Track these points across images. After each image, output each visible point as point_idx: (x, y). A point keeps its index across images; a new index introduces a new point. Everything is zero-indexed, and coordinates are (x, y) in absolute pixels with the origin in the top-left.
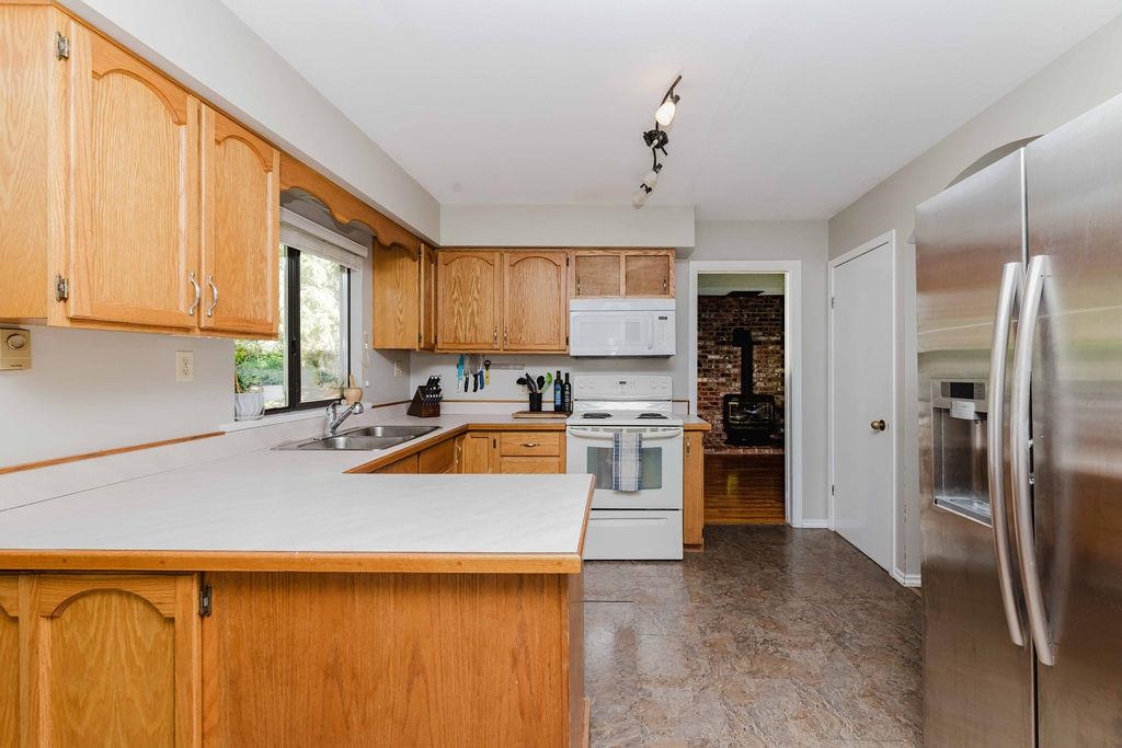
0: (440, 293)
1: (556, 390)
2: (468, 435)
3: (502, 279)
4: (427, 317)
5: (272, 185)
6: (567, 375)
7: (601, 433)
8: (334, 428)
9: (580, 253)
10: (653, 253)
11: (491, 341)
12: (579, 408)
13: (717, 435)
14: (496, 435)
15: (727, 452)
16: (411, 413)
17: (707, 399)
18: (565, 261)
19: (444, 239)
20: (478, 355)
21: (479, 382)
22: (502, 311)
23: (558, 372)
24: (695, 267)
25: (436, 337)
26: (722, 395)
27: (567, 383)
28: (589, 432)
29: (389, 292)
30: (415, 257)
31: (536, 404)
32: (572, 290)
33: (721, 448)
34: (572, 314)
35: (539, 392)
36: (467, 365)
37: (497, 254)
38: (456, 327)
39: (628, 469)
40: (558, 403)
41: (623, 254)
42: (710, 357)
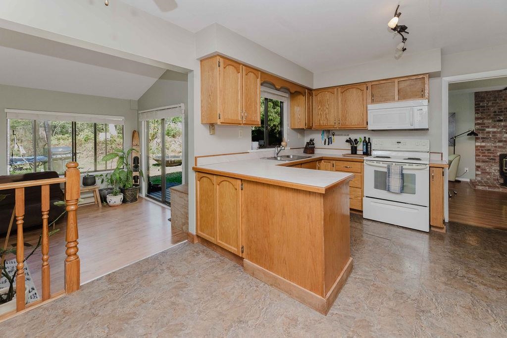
0: (314, 107)
1: (364, 145)
2: (323, 161)
3: (337, 99)
4: (309, 117)
5: (259, 81)
6: (369, 139)
7: (381, 164)
8: (277, 154)
9: (373, 83)
10: (415, 78)
11: (334, 124)
12: (374, 153)
13: (495, 180)
14: (334, 162)
15: (501, 190)
16: (305, 152)
17: (485, 156)
18: (366, 89)
19: (315, 86)
20: (330, 130)
21: (330, 141)
22: (338, 112)
23: (365, 137)
24: (446, 80)
25: (312, 124)
26: (498, 154)
27: (369, 142)
28: (375, 163)
29: (296, 108)
30: (304, 95)
31: (354, 151)
32: (369, 100)
33: (495, 187)
34: (369, 111)
35: (355, 146)
36: (325, 135)
37: (336, 89)
38: (320, 120)
39: (395, 182)
40: (365, 151)
41: (396, 81)
42: (487, 130)
